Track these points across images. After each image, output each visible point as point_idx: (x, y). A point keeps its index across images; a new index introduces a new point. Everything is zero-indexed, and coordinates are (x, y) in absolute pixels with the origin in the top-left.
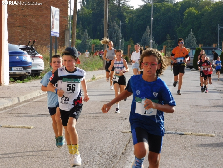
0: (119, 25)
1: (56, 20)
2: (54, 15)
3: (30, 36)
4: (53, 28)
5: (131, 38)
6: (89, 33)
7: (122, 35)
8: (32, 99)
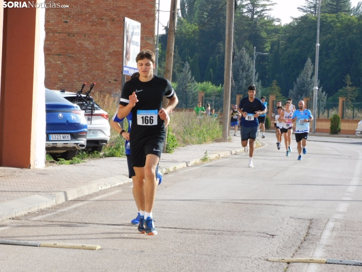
0: (251, 56)
1: (133, 44)
2: (130, 34)
3: (80, 73)
4: (128, 59)
5: (275, 81)
6: (192, 68)
7: (258, 74)
8: (91, 196)
